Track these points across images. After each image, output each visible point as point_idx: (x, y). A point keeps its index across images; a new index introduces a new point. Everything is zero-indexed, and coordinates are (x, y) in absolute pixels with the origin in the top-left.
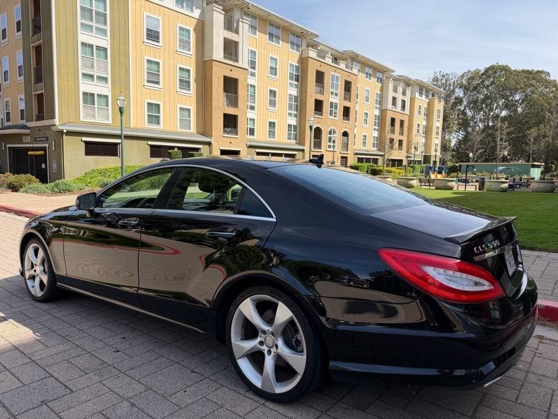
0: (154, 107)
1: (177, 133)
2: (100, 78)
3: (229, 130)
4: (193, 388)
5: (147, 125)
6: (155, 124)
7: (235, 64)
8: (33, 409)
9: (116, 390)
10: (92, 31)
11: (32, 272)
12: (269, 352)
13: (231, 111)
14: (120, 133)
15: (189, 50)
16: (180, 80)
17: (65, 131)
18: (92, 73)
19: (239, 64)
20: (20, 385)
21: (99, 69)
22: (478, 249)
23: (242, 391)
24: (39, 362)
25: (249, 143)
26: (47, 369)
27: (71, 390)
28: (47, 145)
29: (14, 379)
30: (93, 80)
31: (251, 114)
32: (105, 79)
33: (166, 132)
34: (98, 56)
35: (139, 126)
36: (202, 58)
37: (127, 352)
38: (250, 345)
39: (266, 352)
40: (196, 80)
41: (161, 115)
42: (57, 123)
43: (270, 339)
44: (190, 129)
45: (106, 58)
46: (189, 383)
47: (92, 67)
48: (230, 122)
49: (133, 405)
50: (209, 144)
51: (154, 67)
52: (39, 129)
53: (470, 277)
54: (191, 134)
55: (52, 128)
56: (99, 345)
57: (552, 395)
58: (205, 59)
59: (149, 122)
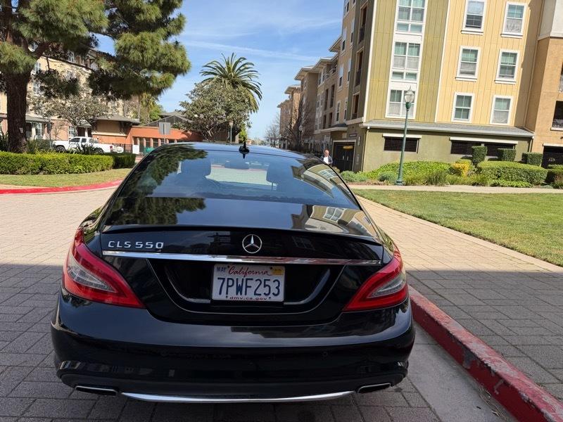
0: (464, 100)
2: (410, 75)
3: (561, 122)
5: (453, 120)
6: (463, 118)
10: (407, 30)
15: (519, 30)
16: (502, 68)
17: (369, 128)
18: (402, 71)
21: (410, 66)
28: (355, 141)
30: (402, 78)
32: (415, 75)
33: (474, 126)
34: (411, 53)
35: (445, 121)
36: (537, 38)
40: (523, 66)
41: (472, 108)
42: (364, 121)
44: (506, 122)
45: (418, 54)
47: (403, 65)
50: (529, 139)
51: (471, 56)
52: (353, 126)
54: (508, 128)
55: (360, 125)
58: (540, 38)
59: (455, 117)
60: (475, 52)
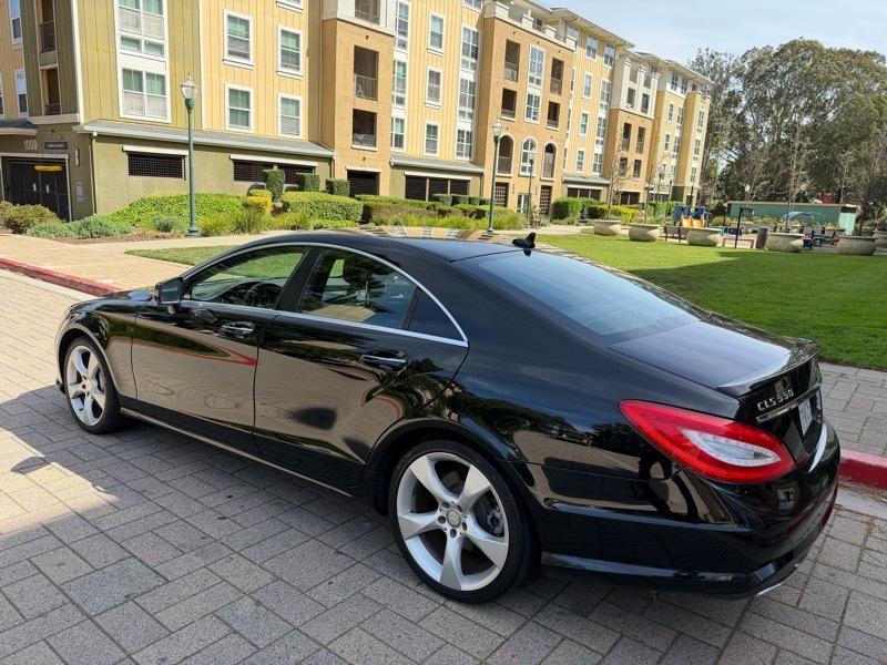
0: (239, 96)
1: (277, 141)
2: (150, 45)
3: (362, 137)
4: (340, 578)
5: (228, 128)
6: (242, 124)
7: (374, 27)
8: (116, 606)
9: (230, 579)
11: (79, 388)
12: (454, 533)
13: (365, 105)
14: (187, 138)
16: (283, 53)
17: (95, 134)
18: (138, 37)
19: (381, 27)
20: (90, 569)
21: (149, 31)
22: (763, 406)
23: (411, 584)
24: (111, 533)
25: (394, 161)
26: (125, 544)
27: (166, 579)
28: (66, 157)
29: (79, 560)
30: (139, 49)
31: (398, 112)
32: (159, 47)
33: (259, 138)
34: (147, 8)
35: (216, 128)
36: (320, 16)
37: (238, 519)
38: (425, 520)
39: (448, 533)
40: (309, 53)
41: (252, 110)
42: (82, 121)
43: (454, 515)
44: (298, 133)
45: (161, 12)
46: (334, 570)
47: (138, 26)
48: (364, 124)
49: (258, 603)
50: (330, 160)
51: (240, 28)
52: (53, 128)
53: (749, 446)
54: (299, 143)
55: (74, 128)
56: (196, 507)
57: (848, 598)
58: (325, 17)
59: (231, 122)
60: (246, 23)
